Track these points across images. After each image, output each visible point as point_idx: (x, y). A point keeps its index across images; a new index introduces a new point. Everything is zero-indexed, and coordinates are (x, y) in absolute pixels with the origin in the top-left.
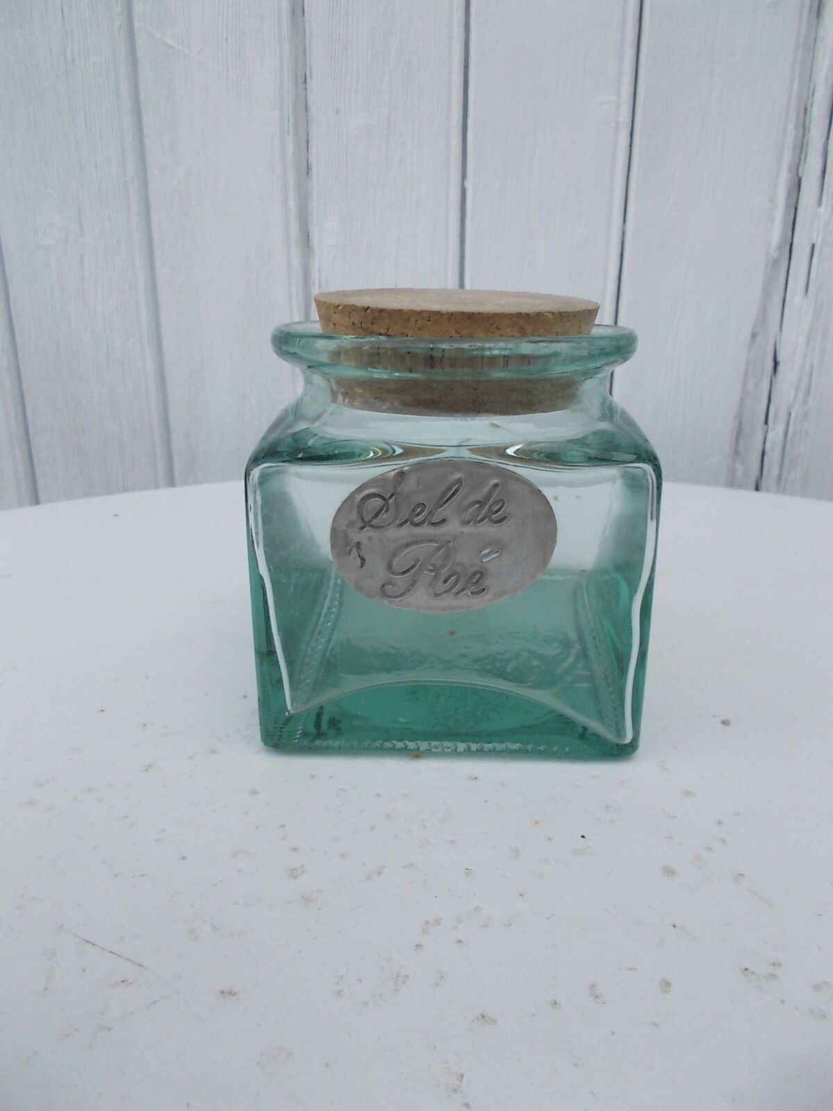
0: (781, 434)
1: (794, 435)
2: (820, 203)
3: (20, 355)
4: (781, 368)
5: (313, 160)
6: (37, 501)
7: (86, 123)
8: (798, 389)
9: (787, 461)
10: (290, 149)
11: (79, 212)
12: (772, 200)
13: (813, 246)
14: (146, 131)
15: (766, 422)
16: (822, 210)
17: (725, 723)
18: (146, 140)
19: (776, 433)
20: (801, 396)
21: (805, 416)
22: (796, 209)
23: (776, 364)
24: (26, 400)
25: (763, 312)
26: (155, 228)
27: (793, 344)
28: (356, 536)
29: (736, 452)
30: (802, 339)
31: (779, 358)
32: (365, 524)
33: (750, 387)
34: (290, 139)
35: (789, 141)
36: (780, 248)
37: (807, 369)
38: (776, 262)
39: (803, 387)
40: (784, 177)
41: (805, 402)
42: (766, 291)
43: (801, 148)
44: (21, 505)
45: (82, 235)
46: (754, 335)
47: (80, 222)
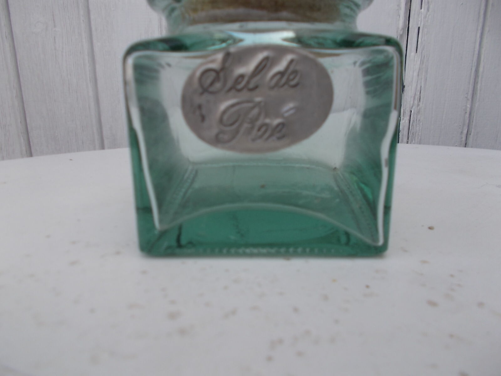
0: (407, 122)
1: (414, 121)
2: (421, 9)
3: (23, 89)
4: (406, 88)
6: (31, 155)
8: (414, 99)
9: (410, 135)
11: (53, 15)
12: (399, 5)
13: (419, 27)
15: (400, 116)
16: (423, 9)
17: (431, 228)
19: (404, 121)
20: (416, 102)
21: (419, 112)
22: (410, 10)
23: (403, 87)
24: (26, 112)
26: (93, 23)
27: (411, 77)
28: (199, 100)
30: (415, 74)
31: (405, 84)
32: (205, 90)
36: (403, 29)
37: (419, 88)
38: (401, 36)
39: (417, 97)
41: (418, 105)
45: (55, 26)
47: (54, 20)
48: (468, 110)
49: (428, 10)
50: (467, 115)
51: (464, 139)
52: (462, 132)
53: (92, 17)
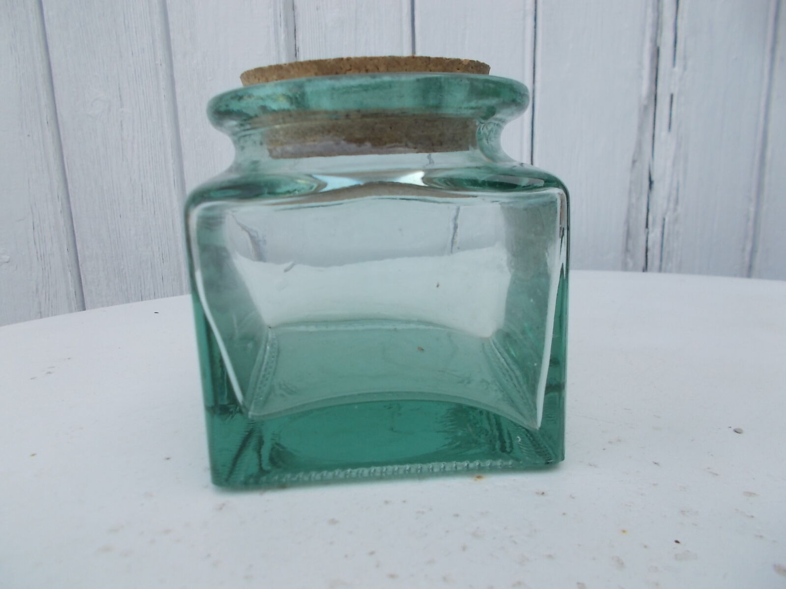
0: (659, 234)
1: (669, 234)
2: (674, 65)
3: (71, 199)
4: (656, 185)
5: (300, 44)
6: (84, 308)
7: (125, 24)
8: (669, 201)
9: (665, 254)
10: (282, 37)
11: (119, 89)
12: (640, 63)
13: (672, 96)
14: (171, 27)
15: (647, 226)
16: (676, 68)
17: (738, 431)
18: (172, 34)
19: (655, 234)
20: (672, 205)
21: (676, 220)
22: (657, 70)
23: (651, 182)
25: (639, 145)
26: (179, 99)
27: (663, 168)
29: (627, 250)
30: (669, 163)
31: (654, 178)
33: (634, 200)
34: (282, 30)
35: (650, 20)
36: (648, 97)
37: (675, 185)
38: (646, 108)
39: (673, 198)
40: (648, 46)
41: (675, 210)
42: (641, 128)
43: (658, 26)
44: (71, 311)
45: (122, 106)
46: (634, 162)
47: (120, 96)
48: (752, 216)
49: (685, 68)
50: (751, 224)
51: (747, 259)
52: (743, 250)
53: (178, 90)
